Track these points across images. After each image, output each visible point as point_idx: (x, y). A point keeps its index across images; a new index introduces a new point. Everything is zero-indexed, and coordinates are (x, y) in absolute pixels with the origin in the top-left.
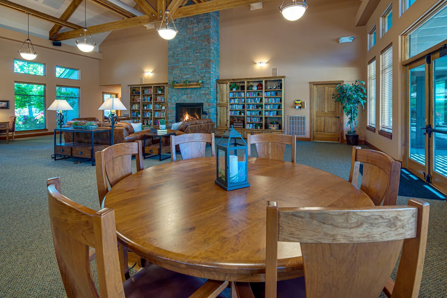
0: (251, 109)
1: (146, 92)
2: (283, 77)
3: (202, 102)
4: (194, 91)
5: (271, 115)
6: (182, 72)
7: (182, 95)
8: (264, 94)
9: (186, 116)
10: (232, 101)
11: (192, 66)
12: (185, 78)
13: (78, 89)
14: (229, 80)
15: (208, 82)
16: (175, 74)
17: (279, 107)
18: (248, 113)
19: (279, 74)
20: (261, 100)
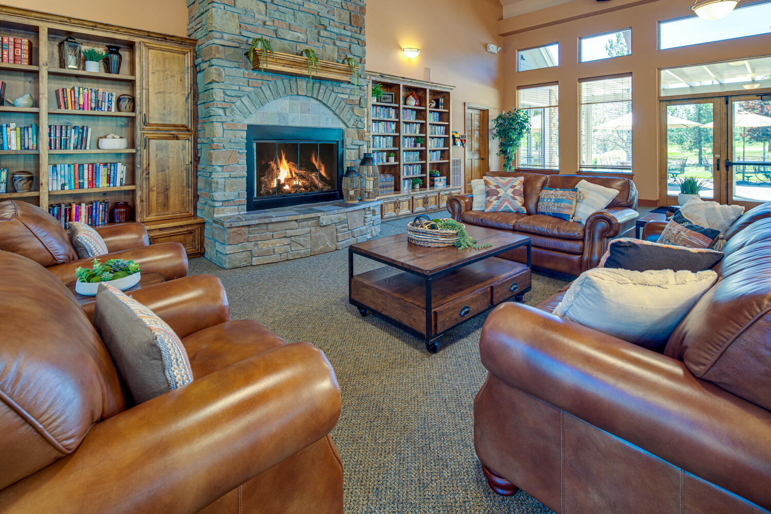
3: (341, 126)
4: (321, 91)
7: (277, 95)
8: (428, 117)
9: (281, 169)
12: (288, 37)
20: (421, 129)
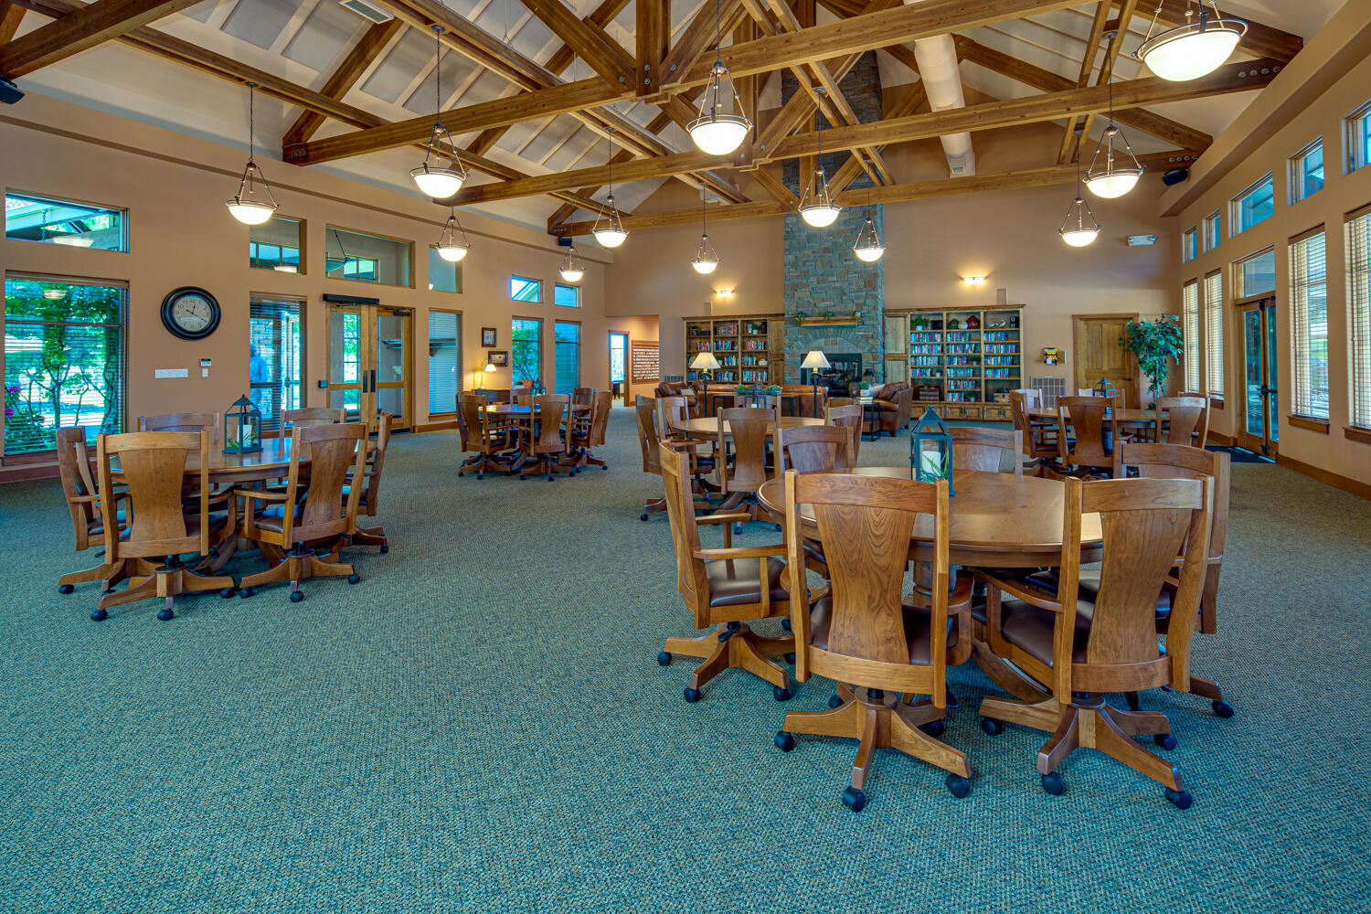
0: (956, 364)
1: (722, 331)
2: (1022, 306)
3: (859, 351)
5: (998, 377)
6: (815, 296)
7: (816, 338)
8: (984, 338)
10: (916, 351)
11: (838, 285)
12: (822, 306)
13: (574, 327)
14: (909, 310)
15: (872, 314)
16: (799, 299)
17: (1015, 360)
18: (950, 373)
19: (1012, 299)
20: (977, 346)
